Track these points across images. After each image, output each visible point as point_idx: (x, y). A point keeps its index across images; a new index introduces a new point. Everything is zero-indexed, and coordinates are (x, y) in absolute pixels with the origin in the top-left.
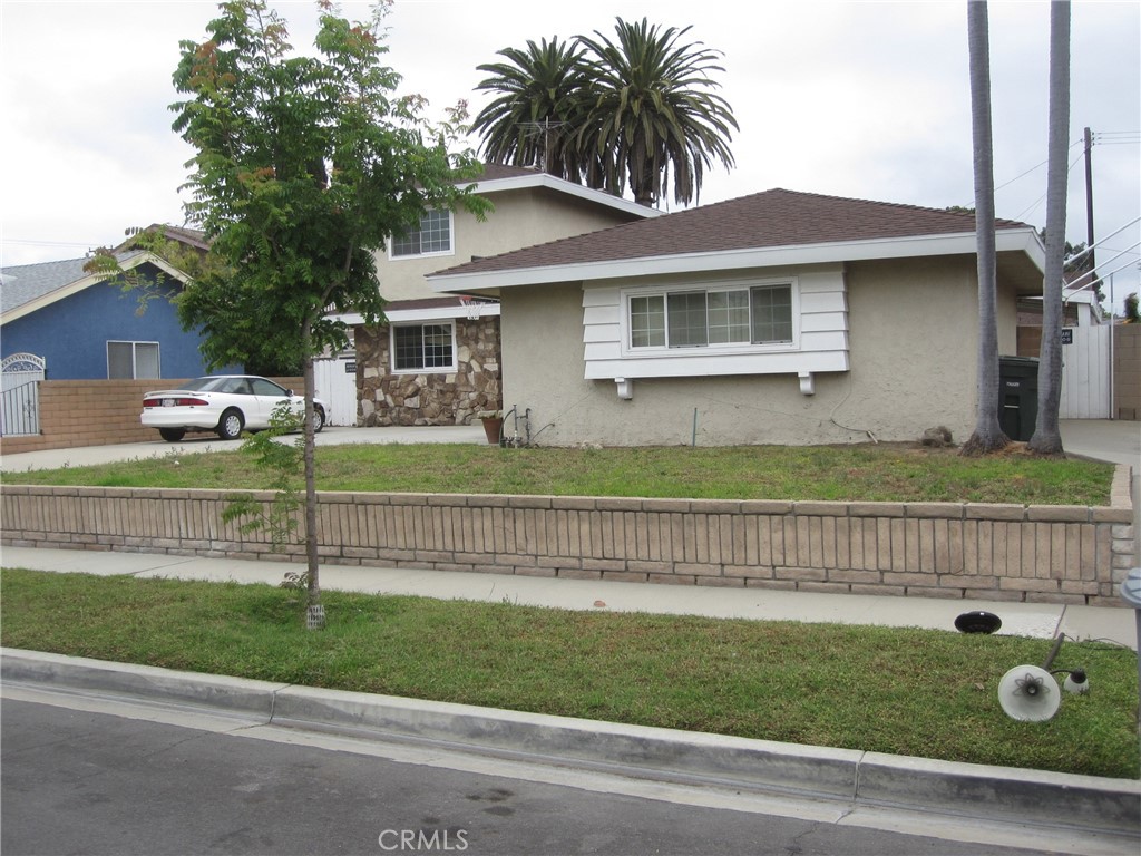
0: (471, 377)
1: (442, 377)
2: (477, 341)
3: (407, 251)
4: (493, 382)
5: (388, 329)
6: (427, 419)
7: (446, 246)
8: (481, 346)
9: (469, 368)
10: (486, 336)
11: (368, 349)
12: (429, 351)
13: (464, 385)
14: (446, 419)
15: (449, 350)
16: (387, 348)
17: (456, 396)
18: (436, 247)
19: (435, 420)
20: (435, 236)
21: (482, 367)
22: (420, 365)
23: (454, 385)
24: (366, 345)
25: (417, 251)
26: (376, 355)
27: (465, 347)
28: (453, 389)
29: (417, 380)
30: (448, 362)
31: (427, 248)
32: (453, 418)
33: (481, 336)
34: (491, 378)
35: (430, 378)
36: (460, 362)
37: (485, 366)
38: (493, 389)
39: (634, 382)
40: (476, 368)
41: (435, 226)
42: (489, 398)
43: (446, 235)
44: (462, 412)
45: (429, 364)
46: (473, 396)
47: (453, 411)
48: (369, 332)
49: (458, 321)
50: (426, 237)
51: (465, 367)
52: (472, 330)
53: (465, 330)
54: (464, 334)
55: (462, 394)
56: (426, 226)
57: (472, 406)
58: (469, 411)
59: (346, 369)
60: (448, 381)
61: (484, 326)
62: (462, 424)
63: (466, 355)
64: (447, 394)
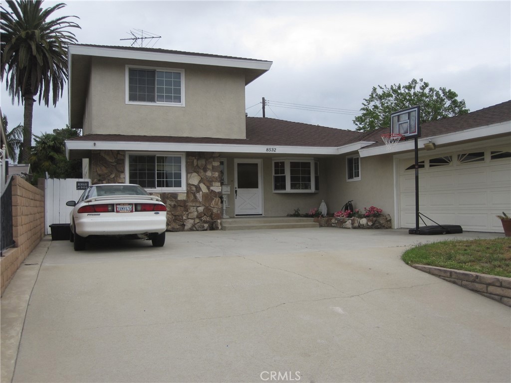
0: (199, 196)
1: (174, 196)
2: (205, 170)
3: (142, 99)
4: (217, 199)
5: (124, 156)
7: (178, 99)
8: (209, 174)
9: (198, 189)
10: (213, 167)
11: (106, 171)
12: (159, 176)
13: (193, 201)
14: (178, 227)
15: (179, 176)
16: (123, 172)
17: (186, 208)
18: (169, 99)
20: (169, 91)
21: (208, 188)
22: (153, 186)
23: (184, 201)
24: (103, 168)
25: (152, 100)
26: (113, 176)
27: (195, 174)
28: (184, 205)
30: (178, 184)
31: (161, 98)
32: (184, 225)
33: (210, 167)
34: (216, 197)
35: (164, 196)
36: (188, 185)
37: (212, 188)
38: (217, 204)
40: (204, 188)
41: (169, 83)
42: (215, 211)
43: (179, 91)
44: (191, 221)
45: (159, 186)
46: (201, 209)
47: (183, 221)
48: (107, 158)
49: (189, 154)
50: (160, 90)
51: (194, 189)
52: (202, 162)
53: (195, 161)
54: (195, 164)
55: (192, 208)
56: (161, 83)
57: (199, 217)
58: (197, 221)
59: (77, 186)
60: (180, 198)
61: (212, 159)
62: (191, 230)
63: (195, 180)
64: (179, 208)
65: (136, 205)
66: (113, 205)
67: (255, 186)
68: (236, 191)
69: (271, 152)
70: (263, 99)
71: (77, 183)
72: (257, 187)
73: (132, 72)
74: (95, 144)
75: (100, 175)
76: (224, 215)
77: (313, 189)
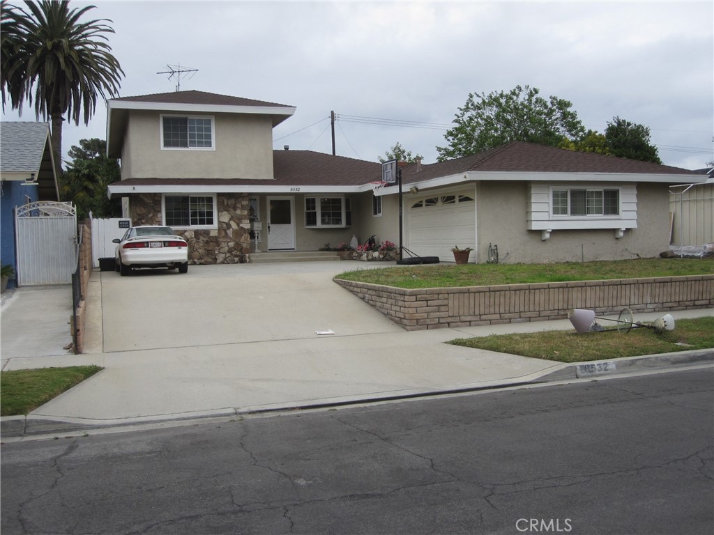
0: (230, 232)
1: (207, 232)
2: (235, 209)
3: (176, 145)
4: (247, 236)
5: (161, 197)
6: (196, 260)
7: (209, 144)
8: (238, 212)
9: (229, 226)
10: (242, 206)
11: (144, 211)
12: (194, 214)
13: (223, 237)
14: (211, 260)
15: (210, 214)
16: (160, 211)
17: (218, 244)
18: (200, 144)
19: (203, 261)
20: (200, 136)
21: (238, 226)
22: (187, 224)
23: (216, 237)
24: (142, 208)
25: (185, 145)
26: (150, 216)
27: (225, 213)
28: (216, 241)
29: (186, 234)
30: (211, 222)
31: (193, 144)
32: (216, 259)
33: (239, 205)
34: (245, 233)
35: (197, 233)
36: (220, 222)
37: (241, 225)
38: (247, 240)
39: (554, 232)
40: (234, 225)
41: (200, 129)
42: (244, 246)
43: (209, 137)
44: (223, 255)
45: (194, 222)
46: (231, 244)
47: (216, 255)
48: (146, 199)
49: (219, 195)
50: (192, 136)
51: (225, 226)
52: (232, 202)
53: (225, 201)
54: (226, 203)
55: (223, 243)
56: (192, 129)
57: (230, 251)
58: (228, 255)
59: (120, 225)
60: (211, 235)
61: (240, 199)
62: (223, 263)
63: (226, 218)
64: (211, 243)
65: (165, 242)
66: (148, 242)
67: (288, 222)
68: (269, 227)
69: (295, 192)
70: (332, 112)
71: (120, 222)
72: (290, 223)
73: (166, 121)
74: (134, 188)
75: (139, 215)
76: (257, 249)
77: (343, 224)
